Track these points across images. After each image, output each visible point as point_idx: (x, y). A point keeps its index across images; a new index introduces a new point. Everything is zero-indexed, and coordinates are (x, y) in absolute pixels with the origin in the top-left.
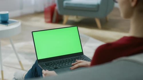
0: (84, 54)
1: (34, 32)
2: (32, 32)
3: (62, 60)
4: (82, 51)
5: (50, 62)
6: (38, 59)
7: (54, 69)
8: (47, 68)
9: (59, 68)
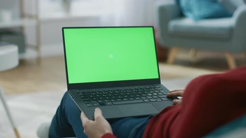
0: (162, 83)
1: (66, 29)
2: (63, 28)
3: (118, 90)
4: (158, 77)
5: (92, 90)
6: (70, 83)
7: (99, 105)
8: (86, 102)
9: (109, 104)
